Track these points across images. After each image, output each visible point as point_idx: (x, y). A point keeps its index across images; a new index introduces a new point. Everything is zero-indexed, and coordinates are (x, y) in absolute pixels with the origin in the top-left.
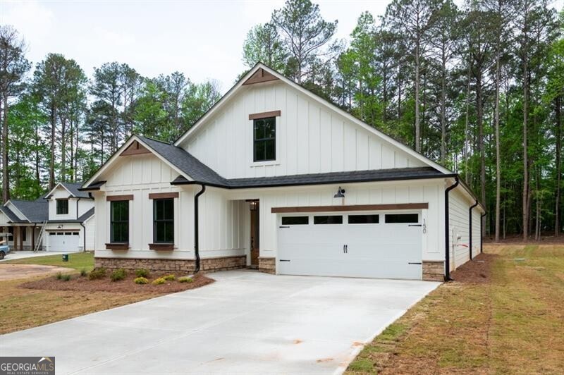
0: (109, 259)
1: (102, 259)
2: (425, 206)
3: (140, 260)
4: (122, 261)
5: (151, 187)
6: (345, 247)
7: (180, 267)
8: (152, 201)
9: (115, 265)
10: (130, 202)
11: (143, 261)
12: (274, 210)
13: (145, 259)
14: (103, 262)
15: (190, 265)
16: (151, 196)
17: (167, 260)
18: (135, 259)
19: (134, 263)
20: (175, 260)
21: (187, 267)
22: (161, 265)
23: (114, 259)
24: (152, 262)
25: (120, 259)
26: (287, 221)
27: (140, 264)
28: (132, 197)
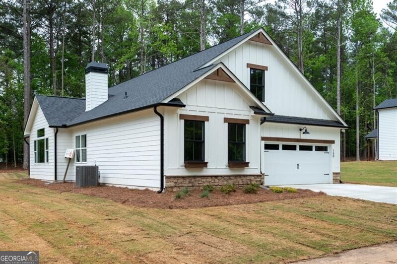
0: (183, 177)
1: (175, 177)
2: (333, 142)
3: (216, 177)
4: (198, 179)
5: (225, 111)
6: (298, 165)
7: (251, 181)
8: (227, 124)
9: (190, 183)
10: (206, 123)
11: (219, 178)
12: (263, 139)
13: (221, 176)
14: (175, 181)
15: (258, 179)
16: (226, 120)
17: (240, 176)
18: (211, 177)
19: (210, 180)
20: (247, 176)
21: (256, 181)
22: (235, 180)
23: (189, 177)
24: (228, 178)
25: (195, 177)
26: (268, 147)
27: (216, 180)
28: (207, 119)
